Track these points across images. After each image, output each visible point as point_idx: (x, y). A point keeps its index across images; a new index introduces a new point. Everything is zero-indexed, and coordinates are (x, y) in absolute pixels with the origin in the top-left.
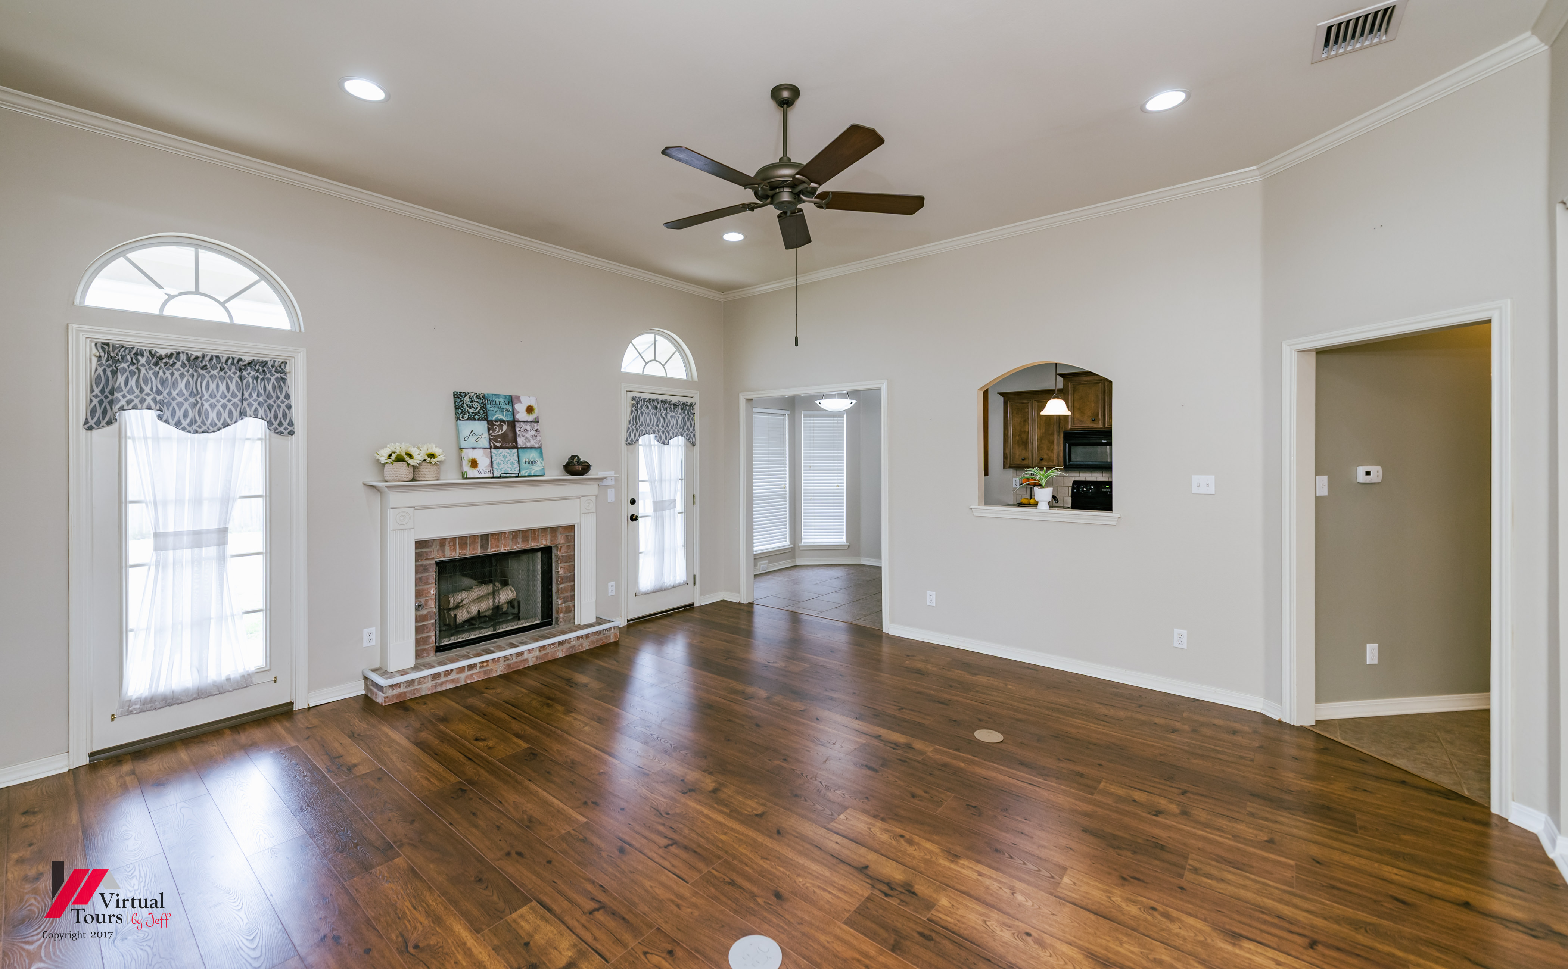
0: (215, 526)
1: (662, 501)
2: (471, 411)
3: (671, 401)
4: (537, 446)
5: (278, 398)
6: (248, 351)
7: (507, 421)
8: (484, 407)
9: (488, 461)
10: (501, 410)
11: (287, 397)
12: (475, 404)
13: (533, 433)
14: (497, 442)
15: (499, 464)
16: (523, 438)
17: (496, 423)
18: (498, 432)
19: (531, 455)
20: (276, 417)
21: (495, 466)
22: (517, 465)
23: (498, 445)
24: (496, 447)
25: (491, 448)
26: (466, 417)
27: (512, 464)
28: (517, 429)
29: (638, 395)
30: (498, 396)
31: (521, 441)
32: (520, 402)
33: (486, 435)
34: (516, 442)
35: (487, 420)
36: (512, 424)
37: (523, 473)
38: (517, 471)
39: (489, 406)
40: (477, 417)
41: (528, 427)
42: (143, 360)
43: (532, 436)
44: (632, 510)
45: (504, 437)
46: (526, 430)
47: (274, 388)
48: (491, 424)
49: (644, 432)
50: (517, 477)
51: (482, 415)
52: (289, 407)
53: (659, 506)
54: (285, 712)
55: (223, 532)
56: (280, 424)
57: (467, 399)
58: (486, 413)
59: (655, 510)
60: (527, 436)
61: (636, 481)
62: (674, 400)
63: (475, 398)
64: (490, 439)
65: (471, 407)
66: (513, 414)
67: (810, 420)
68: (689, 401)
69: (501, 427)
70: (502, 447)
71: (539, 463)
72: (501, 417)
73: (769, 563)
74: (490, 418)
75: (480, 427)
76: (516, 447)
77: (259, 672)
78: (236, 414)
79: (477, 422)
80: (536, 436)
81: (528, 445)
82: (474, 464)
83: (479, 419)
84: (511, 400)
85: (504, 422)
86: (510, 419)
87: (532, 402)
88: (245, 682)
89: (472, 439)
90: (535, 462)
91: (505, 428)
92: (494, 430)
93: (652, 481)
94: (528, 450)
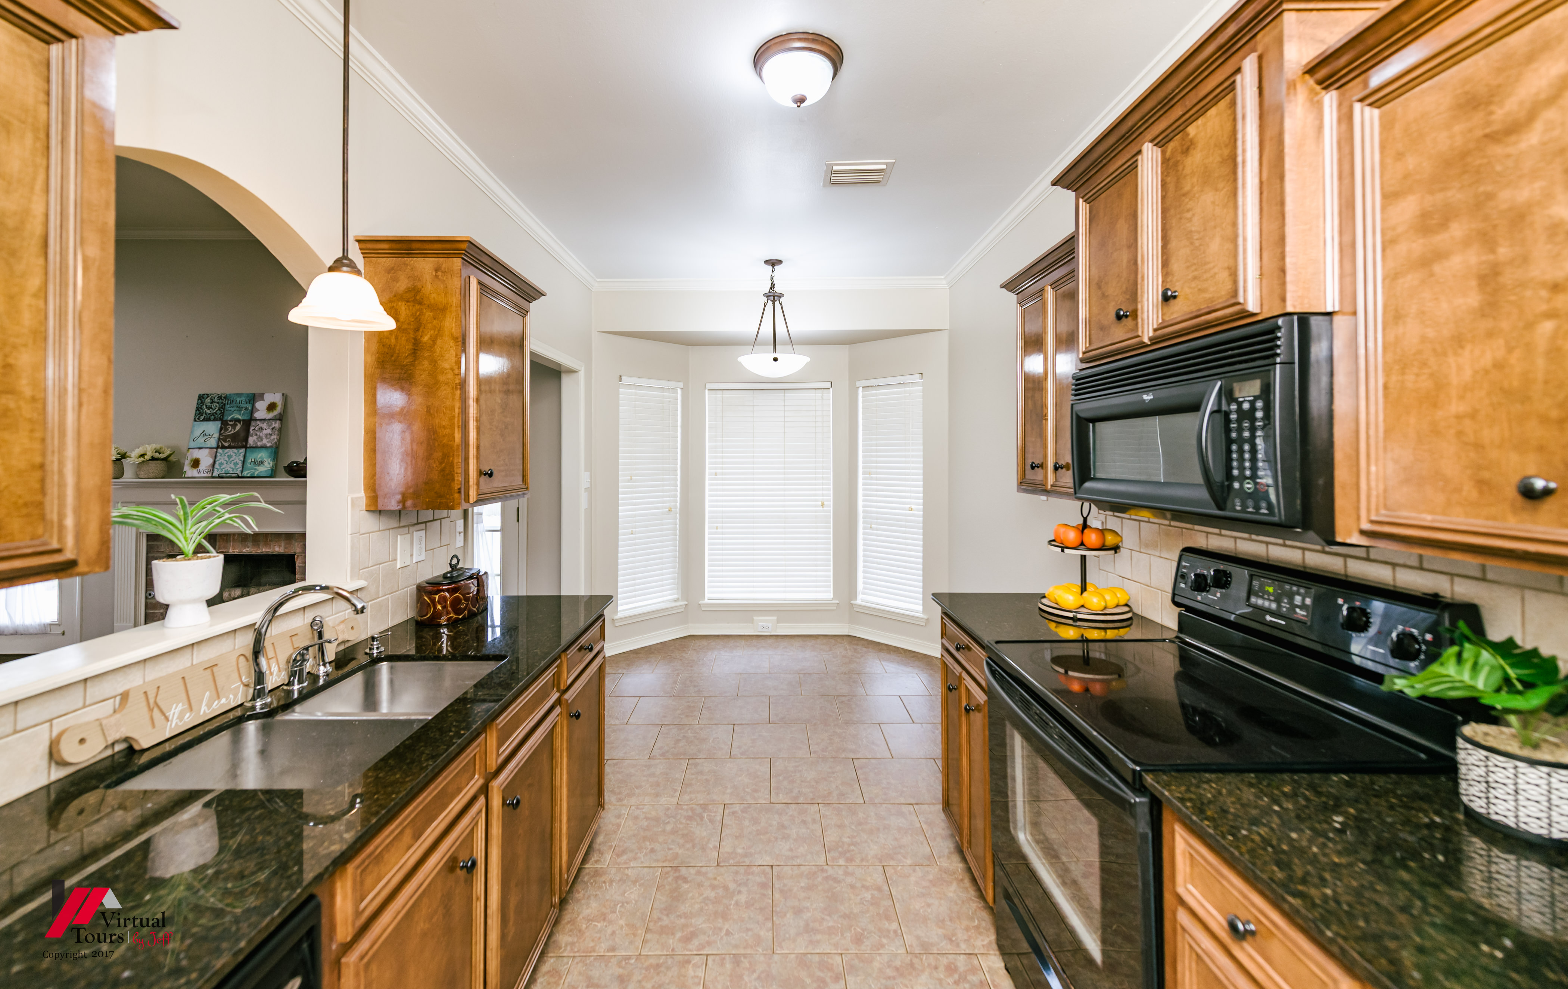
2: (208, 412)
4: (268, 445)
7: (243, 420)
8: (222, 408)
9: (211, 461)
10: (240, 409)
12: (213, 405)
13: (269, 431)
14: (225, 441)
15: (221, 464)
16: (255, 437)
17: (231, 423)
18: (231, 431)
19: (260, 455)
21: (217, 466)
22: (240, 465)
23: (226, 444)
24: (223, 447)
25: (217, 448)
26: (202, 418)
27: (236, 464)
28: (252, 428)
30: (240, 395)
31: (251, 440)
32: (263, 400)
33: (216, 435)
34: (246, 440)
35: (221, 419)
36: (247, 424)
37: (245, 473)
38: (239, 472)
39: (227, 407)
40: (212, 418)
41: (264, 425)
43: (266, 435)
45: (234, 437)
46: (261, 429)
48: (224, 424)
50: (238, 477)
51: (219, 417)
57: (208, 400)
58: (223, 414)
60: (261, 434)
63: (216, 400)
64: (219, 439)
65: (207, 408)
66: (252, 413)
67: (876, 395)
69: (234, 426)
70: (230, 447)
71: (266, 463)
72: (237, 416)
73: (778, 621)
74: (225, 418)
75: (213, 428)
76: (245, 447)
79: (211, 423)
80: (271, 435)
81: (259, 444)
82: (196, 463)
83: (214, 420)
84: (253, 398)
85: (238, 420)
86: (246, 417)
87: (277, 398)
89: (201, 440)
90: (262, 463)
91: (238, 427)
92: (226, 430)
94: (257, 450)
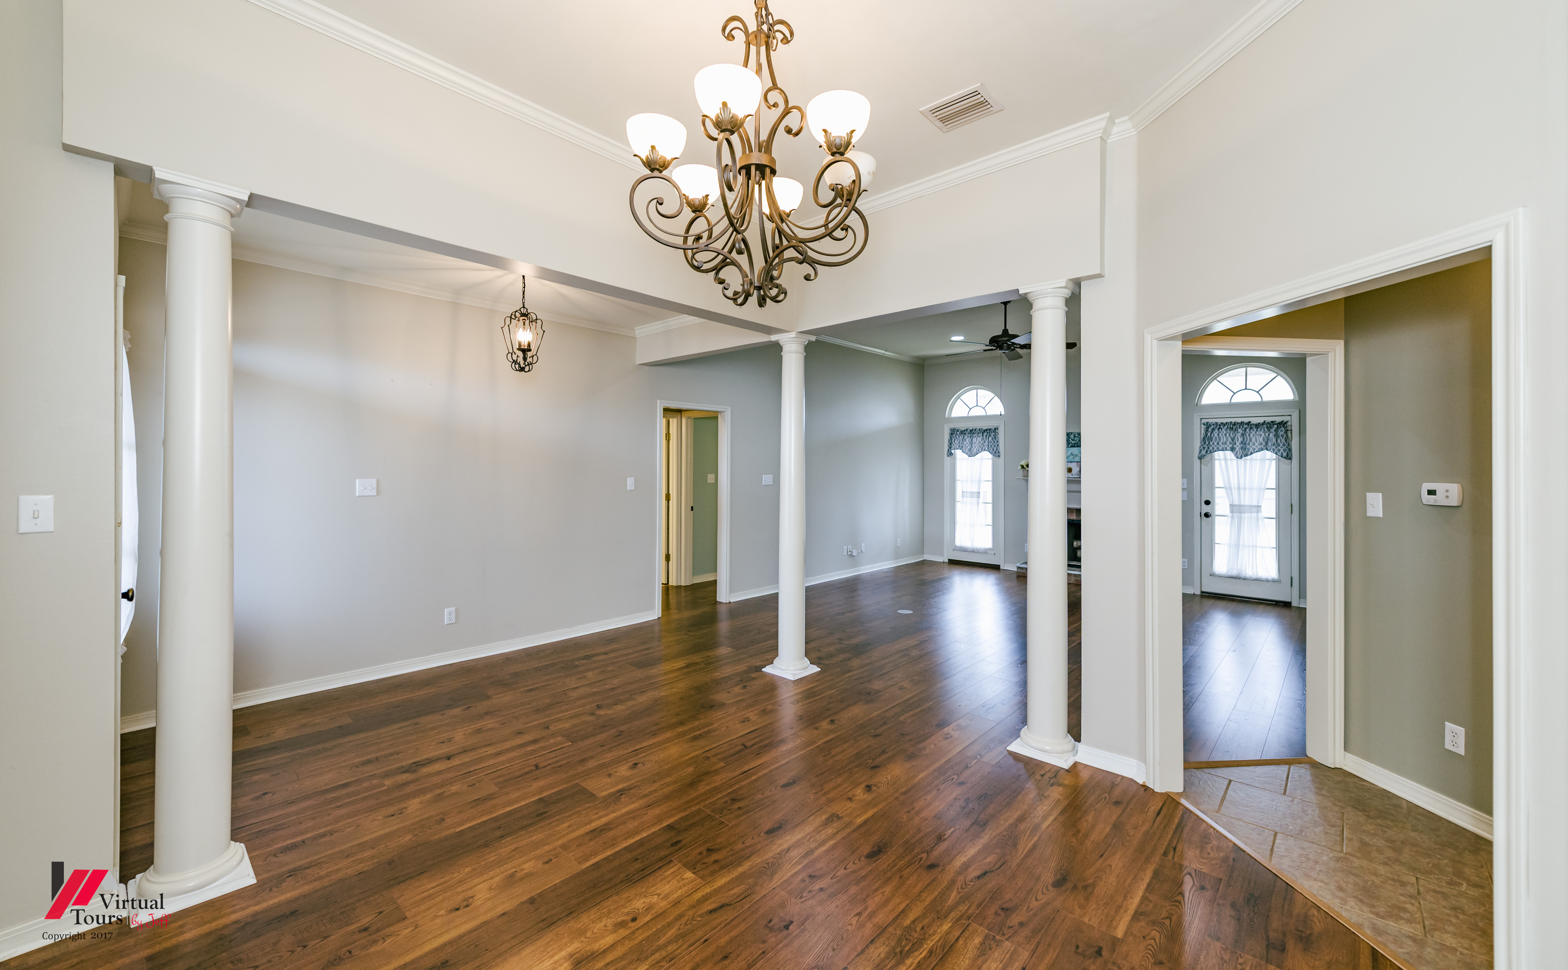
0: (976, 491)
1: (1240, 506)
2: (1073, 442)
3: (1250, 422)
5: (994, 442)
6: (985, 425)
8: (1081, 440)
9: (1079, 469)
11: (997, 442)
12: (1076, 439)
20: (993, 450)
25: (1081, 462)
26: (1070, 445)
29: (1210, 421)
33: (1080, 455)
35: (1081, 447)
40: (1076, 445)
42: (958, 433)
44: (1206, 509)
47: (992, 439)
49: (1215, 449)
51: (1080, 444)
52: (998, 446)
53: (1236, 509)
54: (996, 568)
55: (979, 493)
56: (995, 453)
57: (1072, 436)
59: (1232, 512)
61: (1212, 487)
62: (1255, 421)
63: (1077, 435)
65: (1073, 440)
68: (1285, 419)
75: (1077, 451)
77: (989, 549)
78: (980, 450)
79: (1075, 448)
82: (1070, 470)
88: (985, 552)
89: (1071, 457)
93: (1228, 488)
